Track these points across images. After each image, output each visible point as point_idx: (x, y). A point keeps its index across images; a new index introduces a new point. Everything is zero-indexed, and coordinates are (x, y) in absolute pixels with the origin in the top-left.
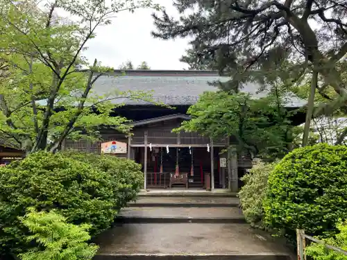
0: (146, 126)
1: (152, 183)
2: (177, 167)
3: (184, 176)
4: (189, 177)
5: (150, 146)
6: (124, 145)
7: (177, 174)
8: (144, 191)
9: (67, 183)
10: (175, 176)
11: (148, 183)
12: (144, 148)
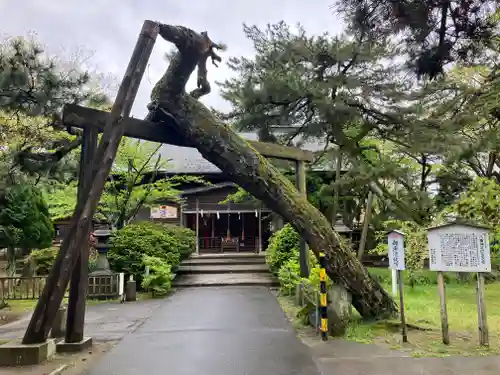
0: (198, 194)
1: (204, 247)
2: (228, 232)
3: (235, 240)
4: (240, 241)
5: (202, 212)
6: (175, 210)
7: (228, 239)
8: (196, 255)
9: (153, 244)
10: (226, 240)
11: (200, 248)
12: (195, 214)
